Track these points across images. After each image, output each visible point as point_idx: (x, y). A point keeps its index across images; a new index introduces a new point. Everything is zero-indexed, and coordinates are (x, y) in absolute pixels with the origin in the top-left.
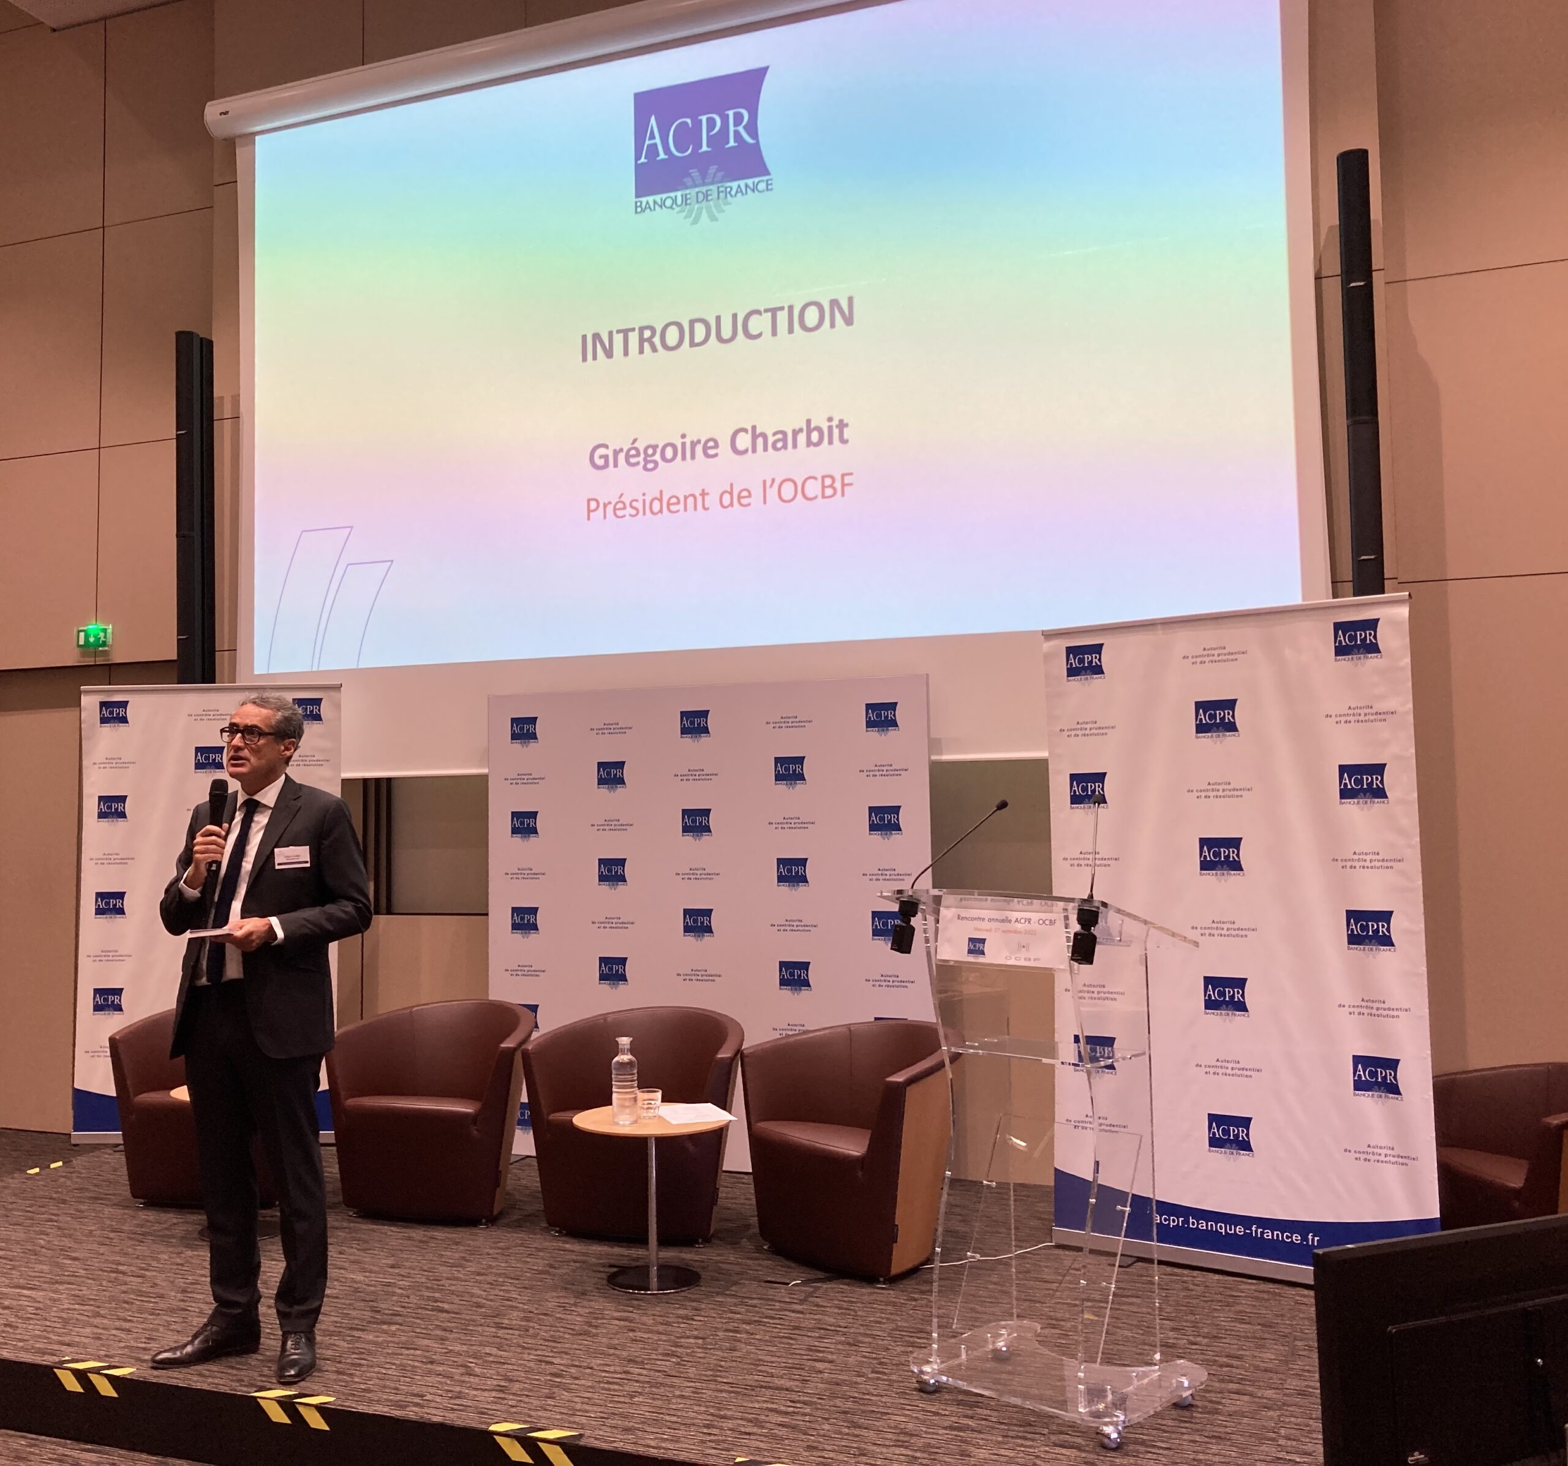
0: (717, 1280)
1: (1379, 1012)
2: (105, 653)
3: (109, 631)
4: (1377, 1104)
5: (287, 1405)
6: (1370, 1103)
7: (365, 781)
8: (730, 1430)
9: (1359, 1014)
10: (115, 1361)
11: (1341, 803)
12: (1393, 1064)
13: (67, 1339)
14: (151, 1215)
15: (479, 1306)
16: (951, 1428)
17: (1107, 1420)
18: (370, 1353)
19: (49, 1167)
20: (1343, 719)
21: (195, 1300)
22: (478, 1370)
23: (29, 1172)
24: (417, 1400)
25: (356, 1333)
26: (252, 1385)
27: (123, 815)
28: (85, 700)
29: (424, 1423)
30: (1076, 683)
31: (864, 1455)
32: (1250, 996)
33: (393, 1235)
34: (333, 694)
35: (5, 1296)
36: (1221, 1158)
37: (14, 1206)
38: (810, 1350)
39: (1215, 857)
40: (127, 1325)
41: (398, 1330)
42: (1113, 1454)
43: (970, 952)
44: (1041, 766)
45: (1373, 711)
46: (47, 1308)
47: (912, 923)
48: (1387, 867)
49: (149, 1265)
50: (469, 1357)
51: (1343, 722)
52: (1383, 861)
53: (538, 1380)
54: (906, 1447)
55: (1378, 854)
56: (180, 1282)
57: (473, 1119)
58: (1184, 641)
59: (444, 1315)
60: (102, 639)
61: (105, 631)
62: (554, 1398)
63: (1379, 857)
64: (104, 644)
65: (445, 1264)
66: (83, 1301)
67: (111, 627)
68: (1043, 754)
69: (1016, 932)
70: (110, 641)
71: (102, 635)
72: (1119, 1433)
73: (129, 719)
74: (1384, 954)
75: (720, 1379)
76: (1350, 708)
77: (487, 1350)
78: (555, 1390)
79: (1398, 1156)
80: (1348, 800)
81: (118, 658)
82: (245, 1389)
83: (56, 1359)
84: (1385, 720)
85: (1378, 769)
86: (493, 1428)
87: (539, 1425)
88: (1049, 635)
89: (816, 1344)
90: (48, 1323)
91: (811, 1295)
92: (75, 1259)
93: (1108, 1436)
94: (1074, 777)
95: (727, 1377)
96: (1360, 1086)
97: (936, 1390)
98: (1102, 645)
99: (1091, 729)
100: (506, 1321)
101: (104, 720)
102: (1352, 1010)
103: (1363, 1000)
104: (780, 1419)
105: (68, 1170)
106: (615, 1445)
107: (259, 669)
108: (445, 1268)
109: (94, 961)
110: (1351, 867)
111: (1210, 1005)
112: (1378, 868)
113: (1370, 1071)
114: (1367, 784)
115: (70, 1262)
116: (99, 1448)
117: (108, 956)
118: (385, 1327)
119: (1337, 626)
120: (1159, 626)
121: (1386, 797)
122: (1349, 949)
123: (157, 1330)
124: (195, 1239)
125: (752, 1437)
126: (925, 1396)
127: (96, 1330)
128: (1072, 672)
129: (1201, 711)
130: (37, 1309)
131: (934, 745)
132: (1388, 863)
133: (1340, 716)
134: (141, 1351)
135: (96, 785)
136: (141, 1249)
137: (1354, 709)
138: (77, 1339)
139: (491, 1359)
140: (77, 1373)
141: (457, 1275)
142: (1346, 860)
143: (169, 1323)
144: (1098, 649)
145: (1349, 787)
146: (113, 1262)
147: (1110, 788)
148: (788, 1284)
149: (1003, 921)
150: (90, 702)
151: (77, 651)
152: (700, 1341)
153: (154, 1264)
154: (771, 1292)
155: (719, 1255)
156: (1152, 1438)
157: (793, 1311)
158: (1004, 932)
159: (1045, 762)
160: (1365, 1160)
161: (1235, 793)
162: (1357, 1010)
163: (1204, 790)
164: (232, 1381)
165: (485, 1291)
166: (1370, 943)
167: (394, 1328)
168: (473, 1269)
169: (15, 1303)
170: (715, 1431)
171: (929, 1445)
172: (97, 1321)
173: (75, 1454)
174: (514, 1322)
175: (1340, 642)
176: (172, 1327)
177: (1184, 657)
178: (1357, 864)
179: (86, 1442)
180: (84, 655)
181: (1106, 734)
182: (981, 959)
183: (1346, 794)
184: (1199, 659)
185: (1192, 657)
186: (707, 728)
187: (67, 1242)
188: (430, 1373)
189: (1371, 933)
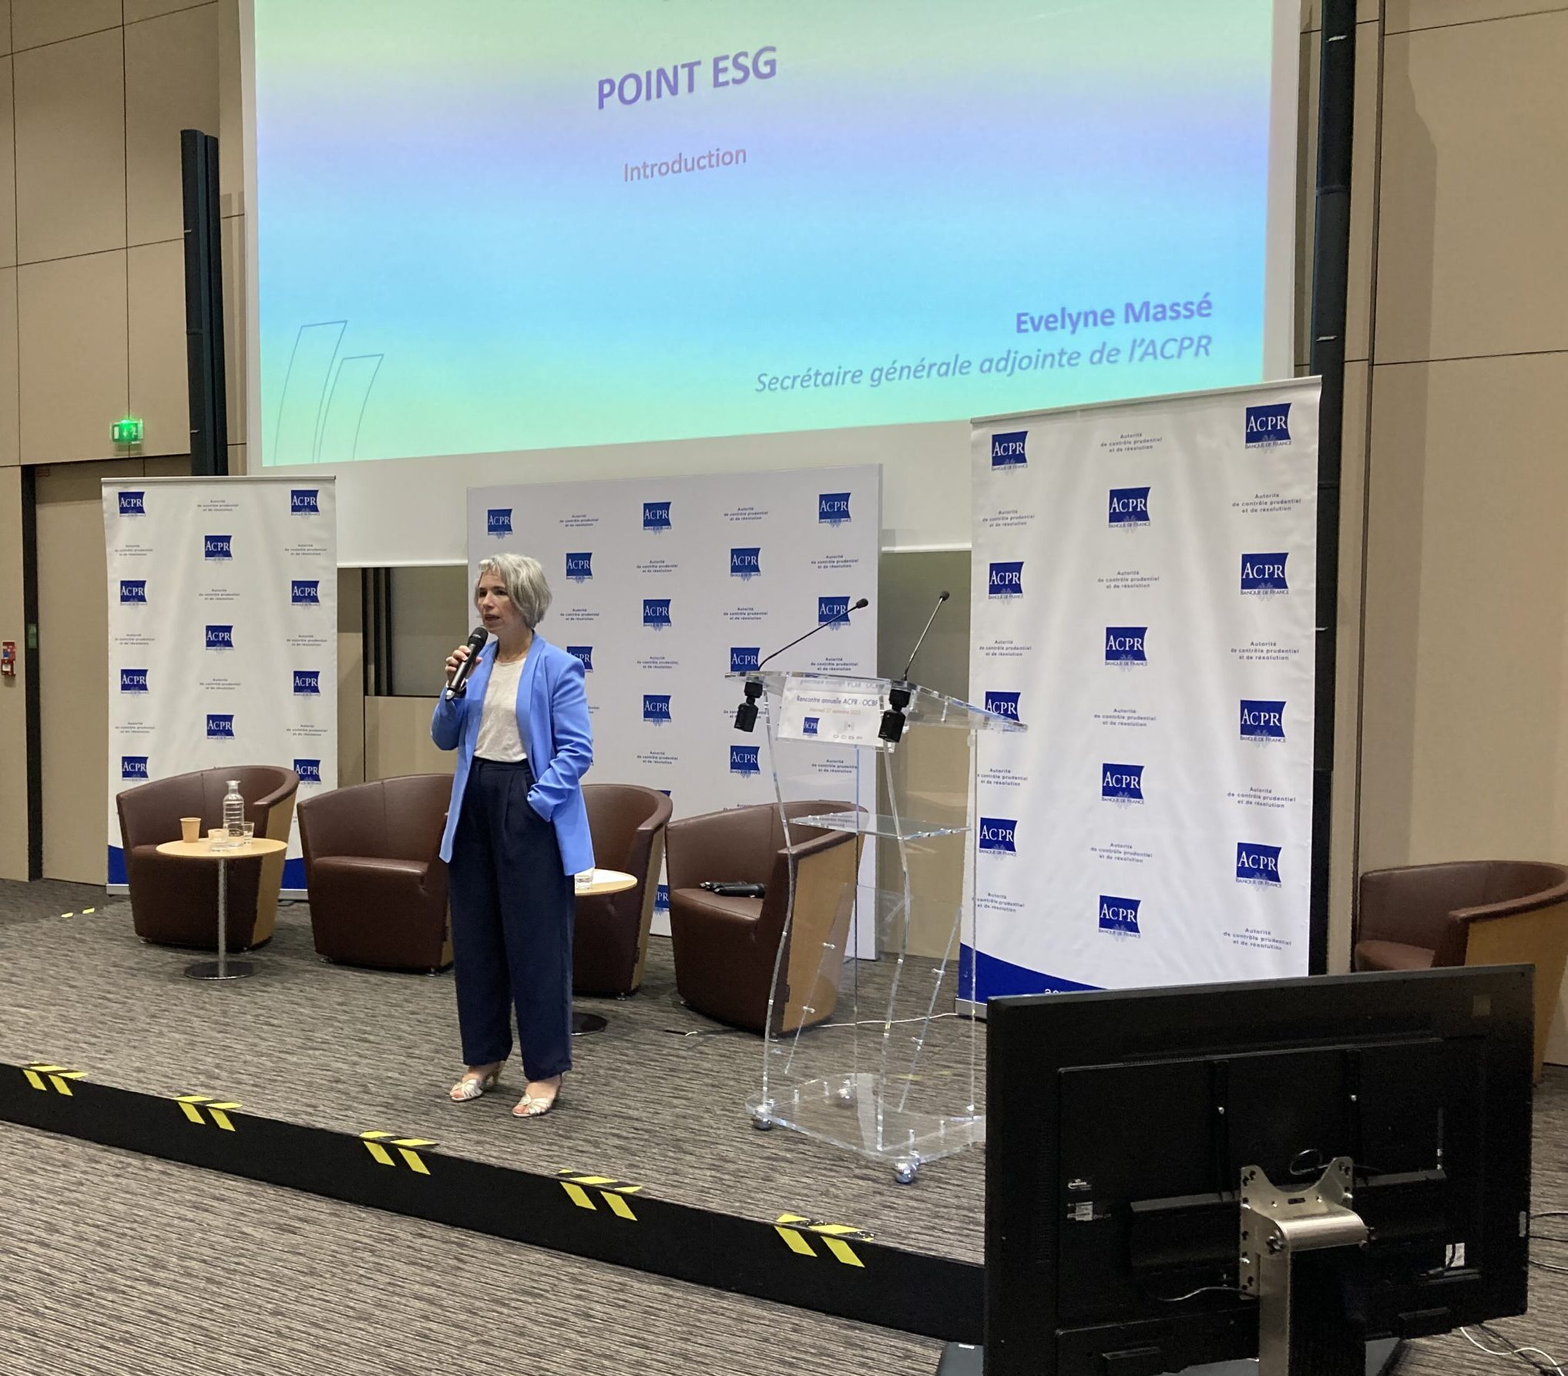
0: (622, 1027)
1: (1266, 801)
2: (138, 447)
3: (140, 426)
4: (1258, 890)
5: (202, 1109)
6: (1251, 889)
7: (364, 570)
8: (569, 1148)
9: (1248, 802)
10: (73, 1067)
11: (1242, 593)
12: (1274, 852)
13: (41, 1048)
14: (153, 953)
15: (400, 1038)
16: (768, 1158)
17: (903, 1157)
18: (288, 1071)
19: (81, 913)
20: (1250, 508)
21: (159, 1024)
22: (374, 1090)
23: (63, 916)
24: (310, 1110)
25: (283, 1056)
26: (177, 1091)
27: (142, 599)
28: (105, 491)
29: (309, 1129)
30: (1001, 471)
31: (676, 1174)
32: (1146, 784)
33: (353, 979)
34: (329, 486)
35: (4, 1012)
36: (1111, 938)
37: (41, 943)
38: (675, 1089)
39: (1120, 647)
40: (93, 1040)
41: (321, 1054)
42: (904, 1187)
43: (806, 730)
44: (966, 556)
45: (1279, 499)
46: (36, 1024)
47: (755, 704)
48: (1283, 658)
49: (133, 995)
50: (372, 1079)
51: (1249, 511)
52: (1279, 651)
53: (421, 1100)
54: (718, 1171)
55: (1275, 644)
56: (153, 1009)
57: (421, 878)
58: (1104, 428)
59: (367, 1045)
60: (134, 434)
61: (136, 425)
62: (428, 1115)
63: (1276, 648)
64: (136, 439)
65: (386, 1004)
66: (65, 1019)
67: (141, 421)
68: (967, 546)
69: (844, 712)
70: (141, 435)
71: (134, 429)
72: (912, 1171)
73: (145, 509)
74: (1274, 743)
75: (581, 1108)
76: (1257, 496)
77: (390, 1074)
78: (433, 1108)
79: (1274, 941)
80: (1249, 590)
81: (148, 452)
82: (170, 1094)
83: (27, 1062)
84: (1289, 508)
85: (1280, 559)
86: (364, 1135)
87: (405, 1135)
88: (977, 423)
89: (684, 1084)
90: (31, 1035)
91: (701, 1044)
92: (73, 987)
93: (901, 1173)
94: (993, 567)
95: (588, 1107)
96: (1242, 872)
97: (770, 1128)
98: (1026, 433)
99: (1011, 519)
100: (417, 1052)
101: (123, 510)
102: (1240, 799)
103: (1251, 789)
104: (617, 1142)
105: (98, 915)
106: (462, 1154)
107: (267, 462)
108: (385, 1007)
109: (122, 732)
110: (1248, 658)
111: (1108, 791)
112: (1274, 659)
113: (1254, 859)
114: (1269, 574)
115: (68, 989)
116: (59, 1136)
117: (133, 727)
118: (311, 1052)
119: (1250, 412)
120: (1079, 413)
121: (1286, 587)
122: (1242, 739)
123: (118, 1045)
124: (181, 976)
125: (585, 1155)
126: (759, 1132)
127: (68, 1043)
128: (997, 461)
129: (1115, 499)
130: (27, 1023)
131: (886, 536)
132: (1284, 654)
133: (1247, 504)
134: (98, 1061)
135: (118, 570)
136: (132, 982)
137: (1261, 497)
138: (50, 1049)
139: (390, 1081)
140: (41, 1075)
141: (394, 1013)
142: (1243, 651)
143: (129, 1040)
144: (1021, 437)
145: (1251, 577)
146: (104, 991)
147: (1025, 579)
148: (684, 1034)
149: (834, 702)
150: (110, 493)
151: (113, 445)
152: (580, 1076)
153: (138, 994)
154: (665, 1039)
155: (635, 1007)
156: (948, 1176)
157: (678, 1056)
158: (834, 712)
159: (969, 552)
160: (1243, 943)
161: (1143, 582)
162: (1245, 799)
163: (1114, 580)
164: (164, 1087)
165: (411, 1027)
166: (1261, 733)
167: (317, 1053)
168: (410, 1009)
169: (11, 1018)
170: (555, 1148)
171: (739, 1170)
172: (72, 1036)
173: (39, 1139)
174: (424, 1053)
175: (1252, 428)
176: (131, 1044)
177: (1102, 445)
178: (1254, 655)
179: (51, 1131)
180: (120, 449)
181: (1025, 523)
182: (814, 738)
183: (1247, 584)
184: (1115, 447)
185: (1110, 444)
186: (668, 520)
187: (72, 973)
188: (332, 1089)
189: (1262, 724)
